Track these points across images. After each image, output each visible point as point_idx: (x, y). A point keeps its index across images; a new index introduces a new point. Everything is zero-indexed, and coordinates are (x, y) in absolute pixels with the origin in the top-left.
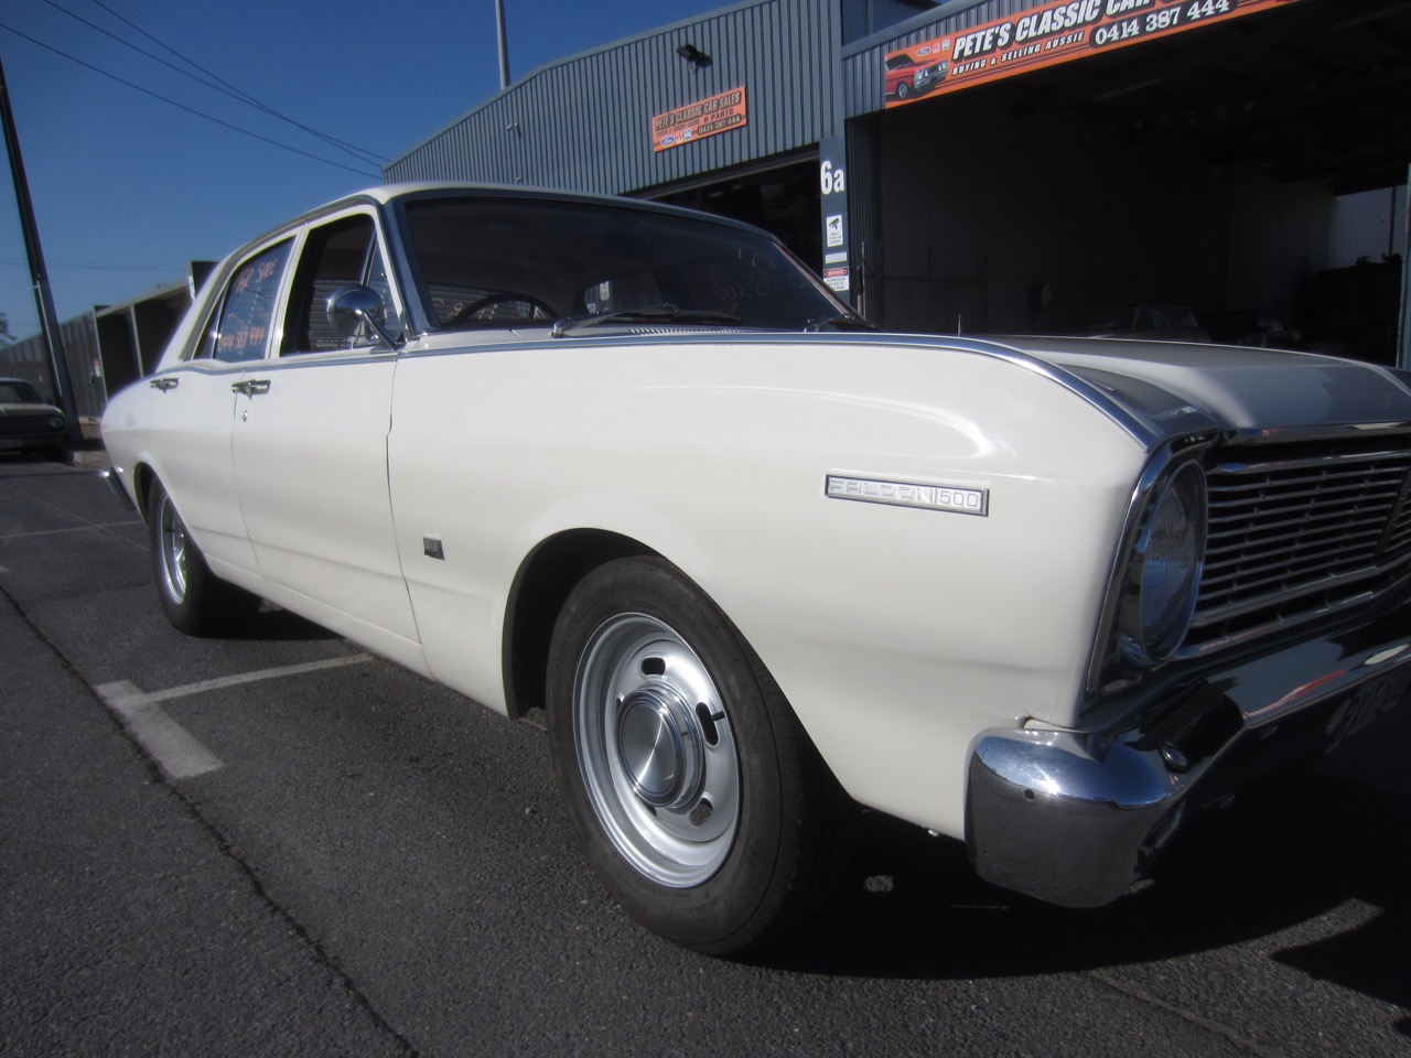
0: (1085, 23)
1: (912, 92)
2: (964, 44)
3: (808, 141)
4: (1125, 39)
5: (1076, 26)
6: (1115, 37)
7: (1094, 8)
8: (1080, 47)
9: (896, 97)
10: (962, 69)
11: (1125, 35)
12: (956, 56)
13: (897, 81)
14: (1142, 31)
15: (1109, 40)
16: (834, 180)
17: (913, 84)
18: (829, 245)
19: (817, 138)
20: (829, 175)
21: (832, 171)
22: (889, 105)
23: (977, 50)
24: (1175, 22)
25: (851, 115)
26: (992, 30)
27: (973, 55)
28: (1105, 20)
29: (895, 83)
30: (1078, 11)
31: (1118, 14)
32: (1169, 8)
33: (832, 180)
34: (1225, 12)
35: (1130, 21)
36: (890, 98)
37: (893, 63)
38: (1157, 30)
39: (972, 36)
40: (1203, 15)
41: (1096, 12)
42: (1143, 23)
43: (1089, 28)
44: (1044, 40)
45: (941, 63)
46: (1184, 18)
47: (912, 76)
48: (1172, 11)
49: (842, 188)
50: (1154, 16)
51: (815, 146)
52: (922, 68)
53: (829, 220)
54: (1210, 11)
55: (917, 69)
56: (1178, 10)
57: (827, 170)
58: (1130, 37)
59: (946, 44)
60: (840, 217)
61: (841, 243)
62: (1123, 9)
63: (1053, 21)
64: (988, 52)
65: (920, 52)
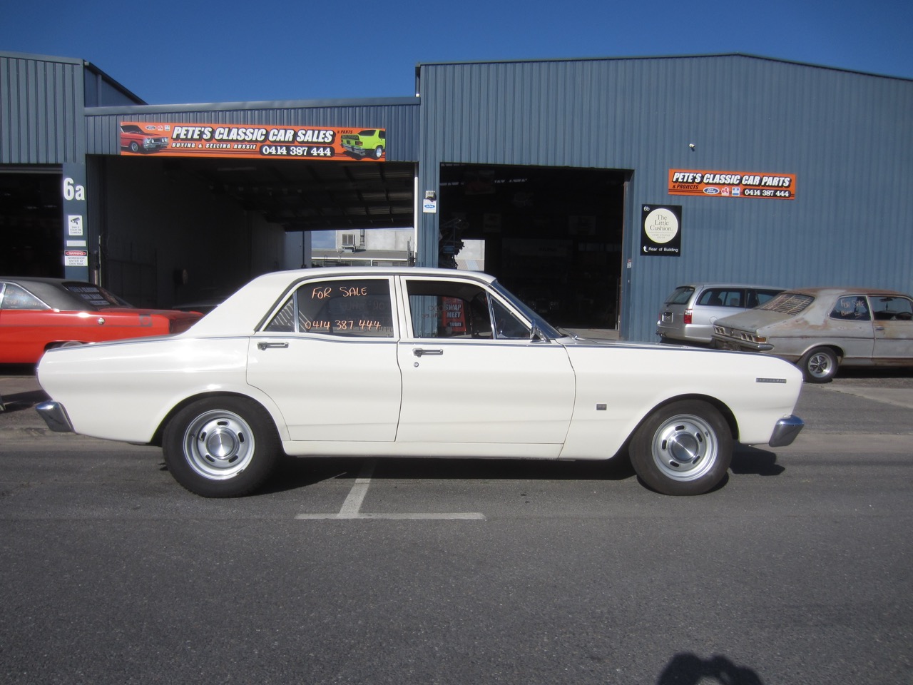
0: (256, 141)
1: (141, 149)
2: (180, 131)
3: (52, 161)
4: (279, 155)
5: (251, 141)
6: (274, 152)
7: (262, 135)
8: (254, 152)
9: (129, 150)
10: (178, 145)
11: (279, 153)
12: (175, 136)
13: (130, 140)
14: (288, 153)
15: (270, 154)
16: (75, 191)
17: (142, 145)
18: (70, 234)
19: (60, 161)
20: (71, 188)
21: (74, 186)
22: (124, 153)
23: (189, 137)
24: (305, 154)
25: (91, 152)
26: (200, 129)
27: (186, 139)
28: (268, 143)
29: (129, 141)
30: (252, 134)
31: (275, 141)
32: (302, 147)
33: (73, 191)
34: (328, 156)
35: (281, 147)
36: (123, 149)
37: (126, 128)
38: (296, 155)
39: (187, 128)
40: (318, 154)
41: (263, 137)
42: (288, 150)
43: (259, 144)
44: (233, 143)
45: (164, 138)
46: (309, 153)
47: (142, 140)
48: (304, 148)
49: (83, 198)
50: (294, 148)
51: (59, 166)
52: (150, 137)
53: (71, 217)
54: (322, 154)
55: (146, 137)
56: (307, 148)
57: (69, 184)
58: (282, 155)
59: (167, 128)
60: (80, 217)
61: (81, 234)
62: (278, 140)
63: (238, 134)
64: (196, 140)
65: (148, 127)
